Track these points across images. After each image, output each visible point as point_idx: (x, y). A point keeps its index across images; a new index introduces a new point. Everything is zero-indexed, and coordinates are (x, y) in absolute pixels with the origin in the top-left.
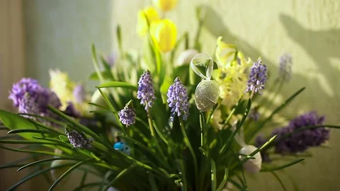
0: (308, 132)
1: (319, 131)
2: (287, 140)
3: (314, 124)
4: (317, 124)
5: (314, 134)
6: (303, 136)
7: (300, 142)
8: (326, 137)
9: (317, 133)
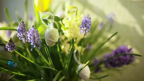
0: (122, 57)
1: (128, 57)
2: (110, 61)
3: (125, 53)
4: (127, 53)
5: (125, 58)
6: (119, 59)
7: (117, 62)
8: (133, 60)
9: (126, 57)
